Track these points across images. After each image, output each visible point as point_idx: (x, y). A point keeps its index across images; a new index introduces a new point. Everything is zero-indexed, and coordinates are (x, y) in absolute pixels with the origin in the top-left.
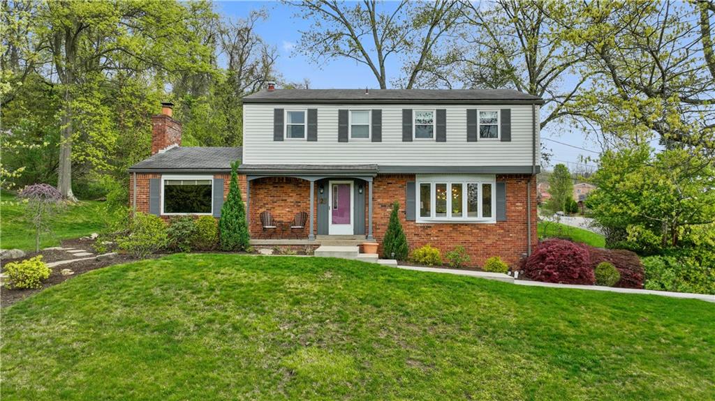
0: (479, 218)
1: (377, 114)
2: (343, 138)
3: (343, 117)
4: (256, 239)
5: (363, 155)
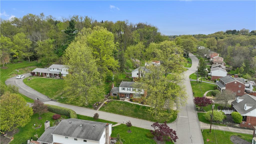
1: (130, 89)
2: (127, 90)
3: (127, 88)
4: (120, 98)
5: (129, 92)
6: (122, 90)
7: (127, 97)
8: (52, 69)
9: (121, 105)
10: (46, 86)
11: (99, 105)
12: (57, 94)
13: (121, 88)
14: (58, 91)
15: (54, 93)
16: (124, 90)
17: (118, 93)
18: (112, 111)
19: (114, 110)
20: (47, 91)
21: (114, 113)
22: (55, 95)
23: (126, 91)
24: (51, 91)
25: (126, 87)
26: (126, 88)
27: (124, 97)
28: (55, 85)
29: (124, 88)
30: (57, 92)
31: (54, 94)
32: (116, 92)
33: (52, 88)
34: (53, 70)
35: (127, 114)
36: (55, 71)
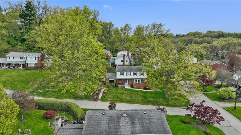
0: (141, 83)
1: (130, 73)
2: (127, 75)
3: (127, 73)
4: (118, 86)
5: (129, 77)
6: (120, 75)
7: (126, 84)
8: (11, 58)
9: (125, 92)
10: (8, 78)
11: (98, 95)
12: (29, 87)
13: (119, 72)
14: (30, 84)
15: (24, 86)
16: (122, 75)
17: (116, 79)
18: (118, 101)
19: (119, 99)
20: (13, 84)
21: (121, 103)
22: (28, 89)
23: (125, 76)
24: (19, 84)
25: (126, 71)
26: (125, 73)
27: (122, 84)
28: (23, 77)
29: (122, 73)
30: (28, 85)
31: (25, 88)
32: (112, 78)
33: (18, 80)
34: (13, 58)
35: (137, 101)
36: (17, 60)
